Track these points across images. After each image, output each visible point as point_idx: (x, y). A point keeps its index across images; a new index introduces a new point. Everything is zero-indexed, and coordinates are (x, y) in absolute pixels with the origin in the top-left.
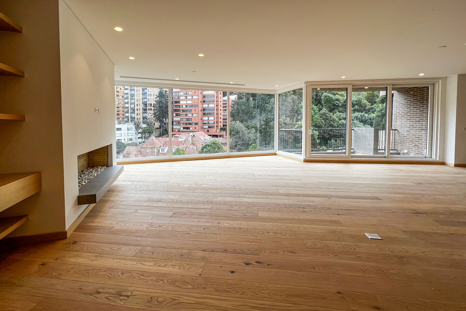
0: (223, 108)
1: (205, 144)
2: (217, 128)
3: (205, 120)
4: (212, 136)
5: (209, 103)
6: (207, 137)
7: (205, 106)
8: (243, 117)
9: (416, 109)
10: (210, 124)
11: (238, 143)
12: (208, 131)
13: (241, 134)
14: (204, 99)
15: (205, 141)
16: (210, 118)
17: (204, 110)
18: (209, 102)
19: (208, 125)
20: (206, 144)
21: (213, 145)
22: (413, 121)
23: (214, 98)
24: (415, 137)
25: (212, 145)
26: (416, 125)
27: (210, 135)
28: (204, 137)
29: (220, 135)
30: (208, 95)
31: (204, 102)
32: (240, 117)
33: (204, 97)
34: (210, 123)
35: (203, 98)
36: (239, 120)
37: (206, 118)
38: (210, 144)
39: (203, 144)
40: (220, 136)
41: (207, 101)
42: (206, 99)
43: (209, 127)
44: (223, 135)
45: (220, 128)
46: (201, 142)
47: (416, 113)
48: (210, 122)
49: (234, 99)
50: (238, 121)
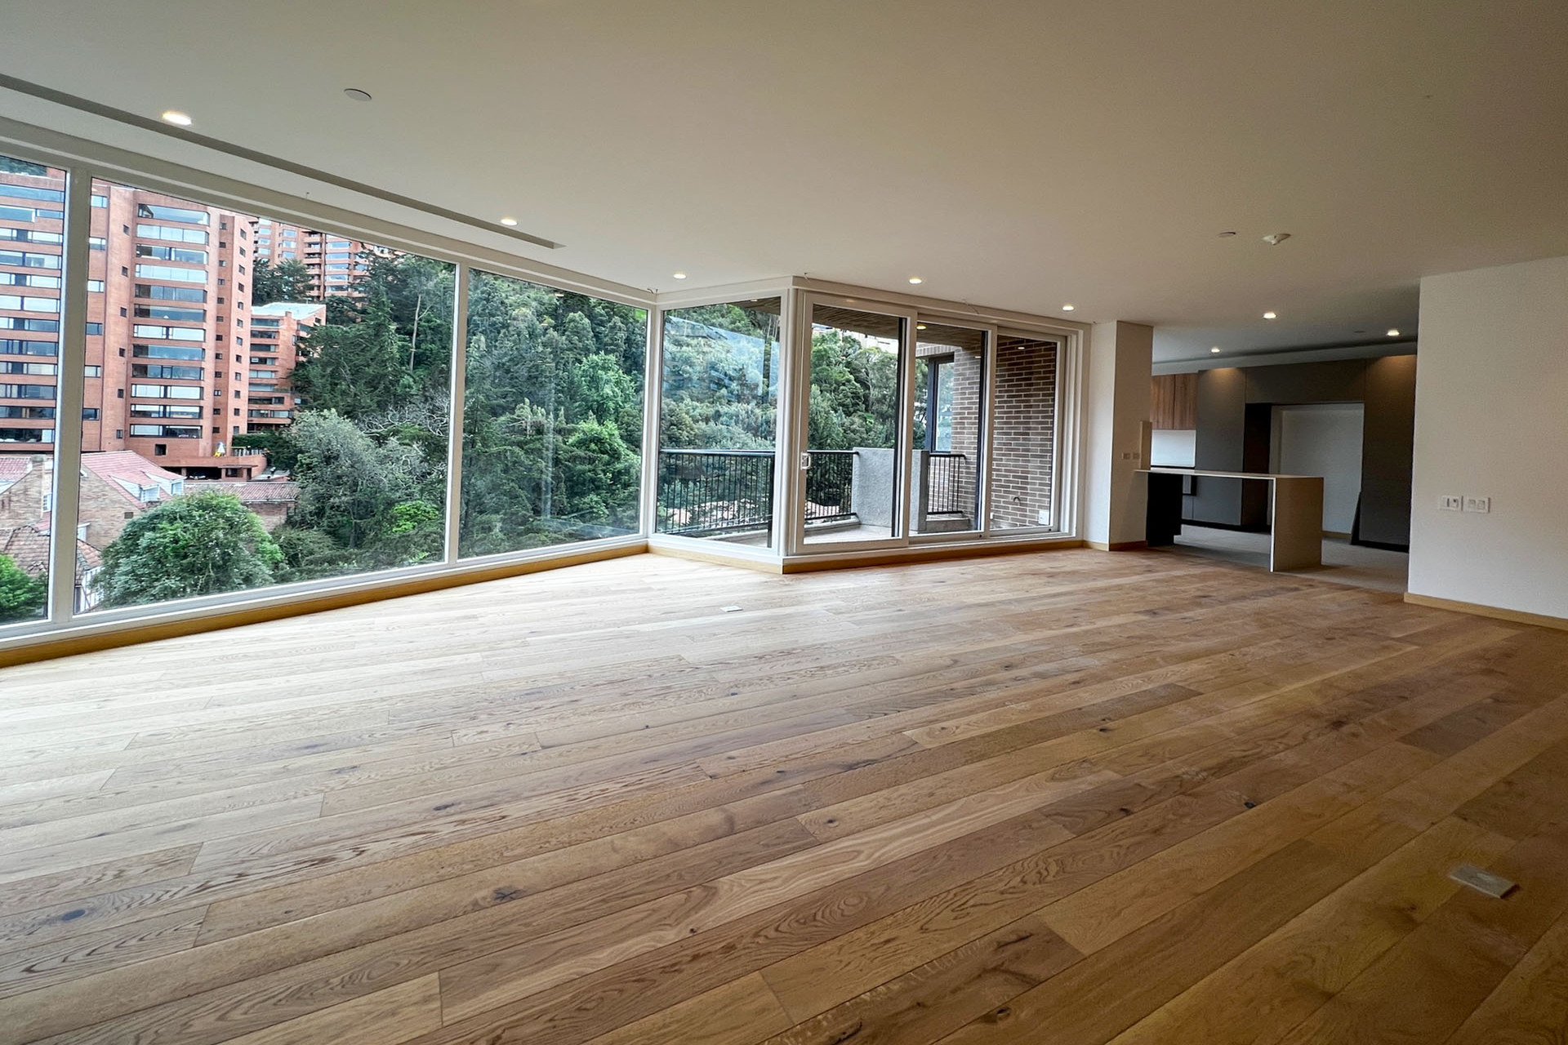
0: (251, 350)
1: (143, 510)
2: (214, 439)
3: (145, 400)
4: (184, 471)
5: (174, 322)
6: (159, 480)
7: (148, 332)
8: (356, 395)
9: (1017, 401)
10: (175, 416)
11: (332, 500)
12: (161, 449)
13: (345, 463)
14: (143, 301)
15: (147, 498)
16: (176, 392)
17: (140, 349)
18: (175, 316)
19: (165, 421)
20: (152, 511)
21: (200, 516)
22: (1009, 434)
23: (205, 301)
24: (1014, 477)
25: (194, 513)
26: (1017, 445)
27: (177, 470)
28: (139, 479)
29: (232, 469)
30: (168, 288)
31: (143, 313)
32: (344, 393)
33: (143, 290)
34: (177, 413)
35: (136, 296)
36: (334, 407)
37: (148, 390)
38: (182, 509)
39: (133, 509)
40: (235, 473)
41: (160, 314)
42: (153, 303)
43: (169, 433)
44: (249, 471)
45: (234, 439)
46: (119, 502)
47: (1017, 412)
48: (174, 409)
49: (311, 319)
50: (333, 410)
